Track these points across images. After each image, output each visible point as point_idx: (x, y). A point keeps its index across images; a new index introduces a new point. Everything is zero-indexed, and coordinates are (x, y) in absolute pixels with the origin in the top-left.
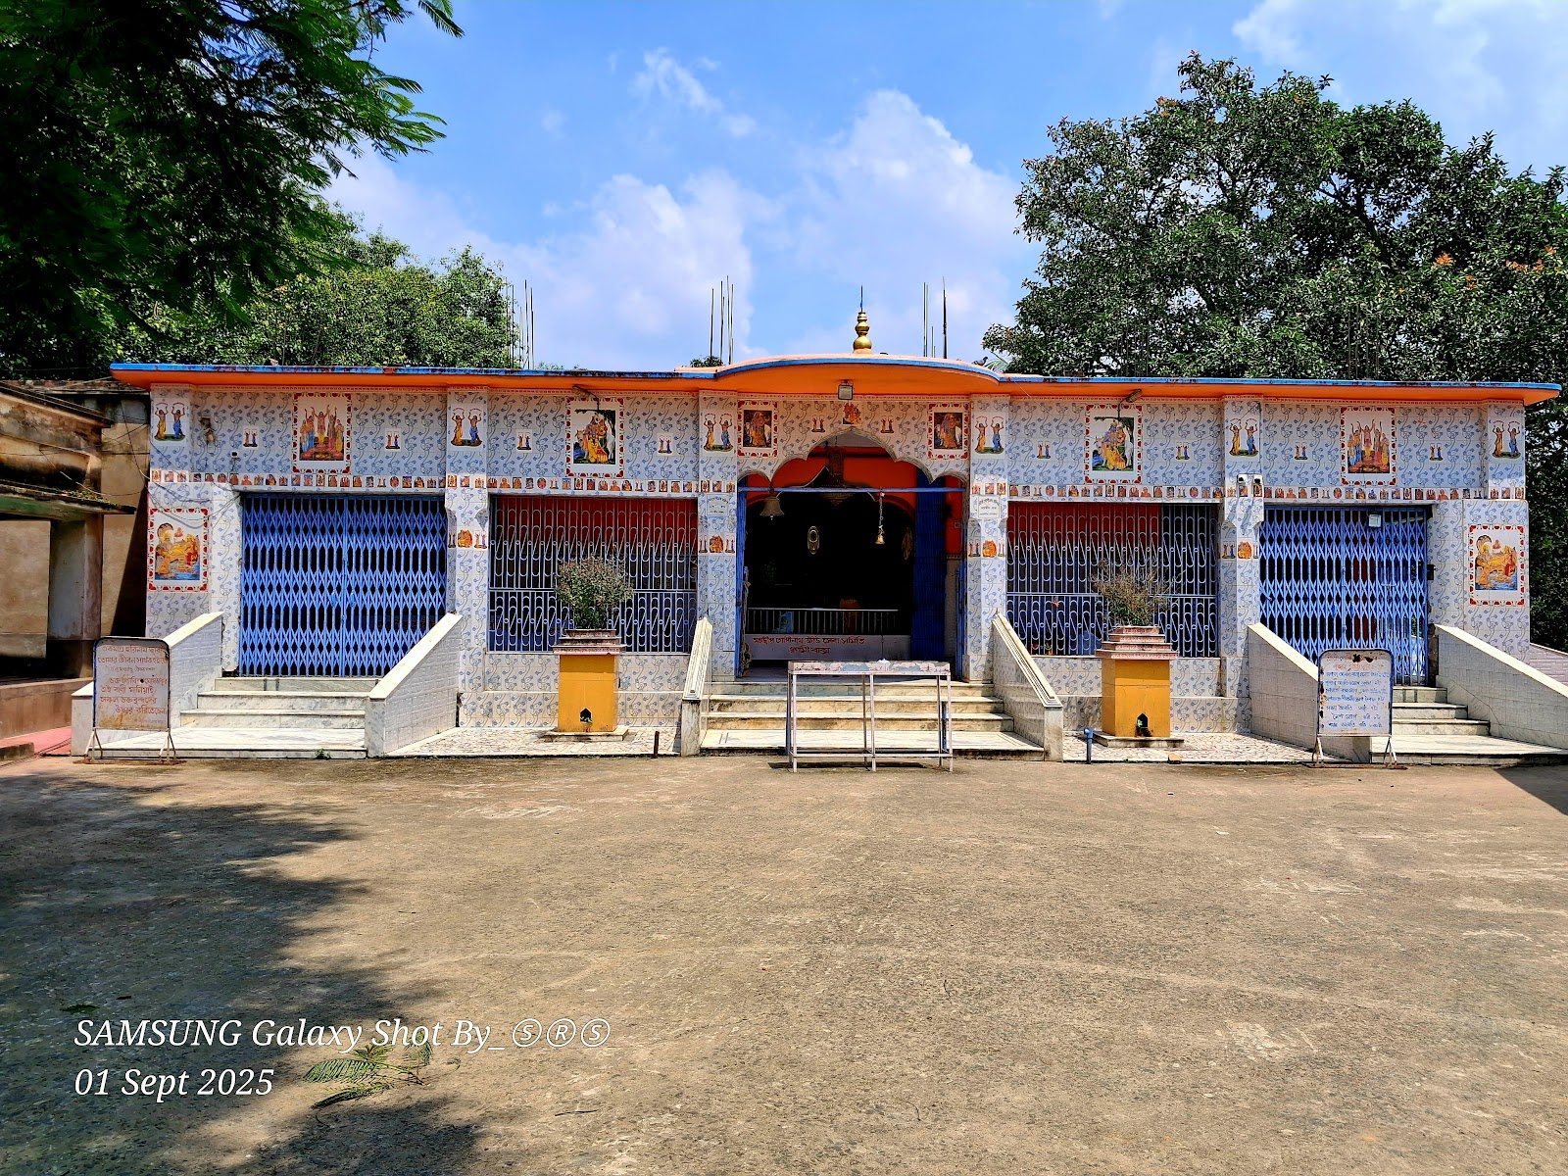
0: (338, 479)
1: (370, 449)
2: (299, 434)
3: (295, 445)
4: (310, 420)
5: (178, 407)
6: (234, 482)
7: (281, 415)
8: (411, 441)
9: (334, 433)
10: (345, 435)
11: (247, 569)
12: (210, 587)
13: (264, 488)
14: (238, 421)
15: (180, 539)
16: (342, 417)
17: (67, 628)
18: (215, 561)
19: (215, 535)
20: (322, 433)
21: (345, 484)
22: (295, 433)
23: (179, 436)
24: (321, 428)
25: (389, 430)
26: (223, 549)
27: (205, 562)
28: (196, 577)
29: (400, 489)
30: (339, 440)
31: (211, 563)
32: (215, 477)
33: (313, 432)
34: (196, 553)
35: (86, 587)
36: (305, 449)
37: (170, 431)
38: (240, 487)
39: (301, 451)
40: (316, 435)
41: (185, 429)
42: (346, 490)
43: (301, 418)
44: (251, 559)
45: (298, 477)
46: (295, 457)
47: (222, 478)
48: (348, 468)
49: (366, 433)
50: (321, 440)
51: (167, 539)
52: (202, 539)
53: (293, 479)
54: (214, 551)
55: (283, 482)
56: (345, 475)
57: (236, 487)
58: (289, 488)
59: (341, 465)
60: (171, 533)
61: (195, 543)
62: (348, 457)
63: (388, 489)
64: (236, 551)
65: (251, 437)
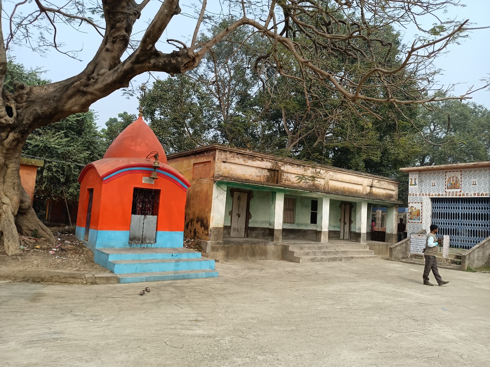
0: (458, 194)
1: (467, 185)
2: (447, 182)
3: (446, 185)
4: (450, 178)
5: (415, 177)
6: (429, 195)
7: (442, 178)
8: (480, 183)
9: (457, 181)
10: (460, 182)
11: (433, 218)
12: (423, 223)
13: (437, 197)
14: (430, 180)
15: (415, 210)
16: (459, 177)
17: (390, 231)
18: (424, 216)
19: (424, 209)
20: (453, 182)
21: (460, 195)
22: (446, 182)
23: (416, 184)
24: (453, 180)
25: (473, 180)
26: (426, 213)
27: (422, 216)
28: (419, 220)
29: (476, 196)
30: (458, 184)
31: (423, 216)
32: (424, 194)
33: (451, 181)
34: (419, 214)
35: (394, 221)
36: (448, 186)
37: (413, 183)
38: (431, 197)
39: (447, 187)
40: (452, 182)
41: (417, 183)
42: (460, 197)
43: (447, 178)
44: (434, 215)
45: (447, 194)
46: (446, 188)
47: (426, 195)
48: (461, 191)
49: (466, 181)
50: (453, 184)
51: (412, 210)
52: (421, 210)
53: (445, 195)
54: (424, 213)
55: (442, 195)
56: (460, 193)
57: (430, 197)
58: (444, 197)
59: (459, 190)
60: (413, 208)
61: (419, 212)
62: (461, 188)
63: (473, 196)
64: (430, 213)
65: (434, 184)
